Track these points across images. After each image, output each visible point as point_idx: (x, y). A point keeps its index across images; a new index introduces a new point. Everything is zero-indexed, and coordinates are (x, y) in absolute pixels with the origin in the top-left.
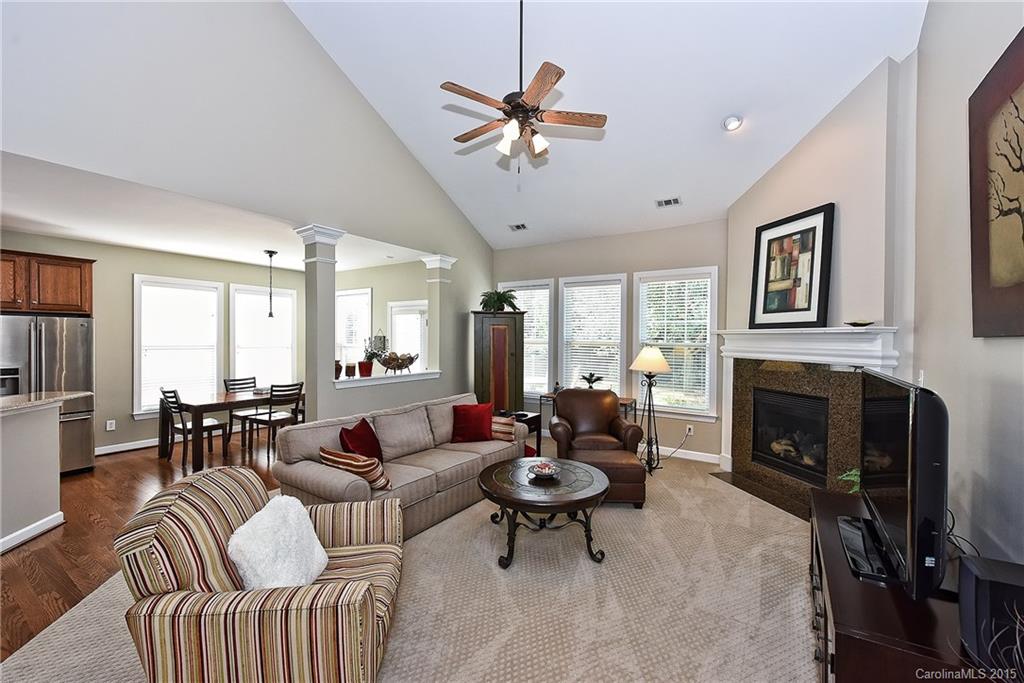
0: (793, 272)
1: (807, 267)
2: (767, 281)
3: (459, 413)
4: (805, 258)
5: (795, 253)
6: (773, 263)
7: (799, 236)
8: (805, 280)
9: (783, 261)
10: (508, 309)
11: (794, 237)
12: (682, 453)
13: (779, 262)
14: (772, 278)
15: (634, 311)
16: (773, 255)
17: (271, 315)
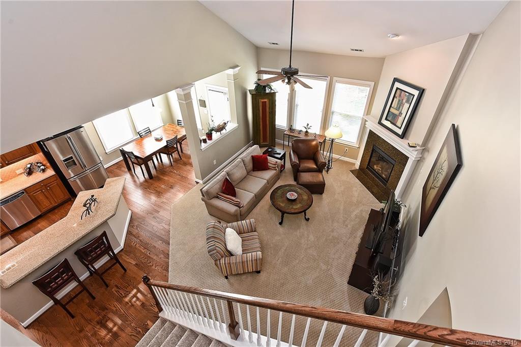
0: (401, 109)
1: (406, 109)
2: (391, 106)
3: (255, 159)
4: (407, 105)
5: (404, 101)
6: (395, 99)
7: (408, 94)
8: (403, 115)
9: (399, 101)
10: (268, 91)
11: (406, 93)
12: (343, 158)
13: (397, 100)
14: (393, 106)
15: (330, 104)
16: (396, 95)
17: (153, 106)
